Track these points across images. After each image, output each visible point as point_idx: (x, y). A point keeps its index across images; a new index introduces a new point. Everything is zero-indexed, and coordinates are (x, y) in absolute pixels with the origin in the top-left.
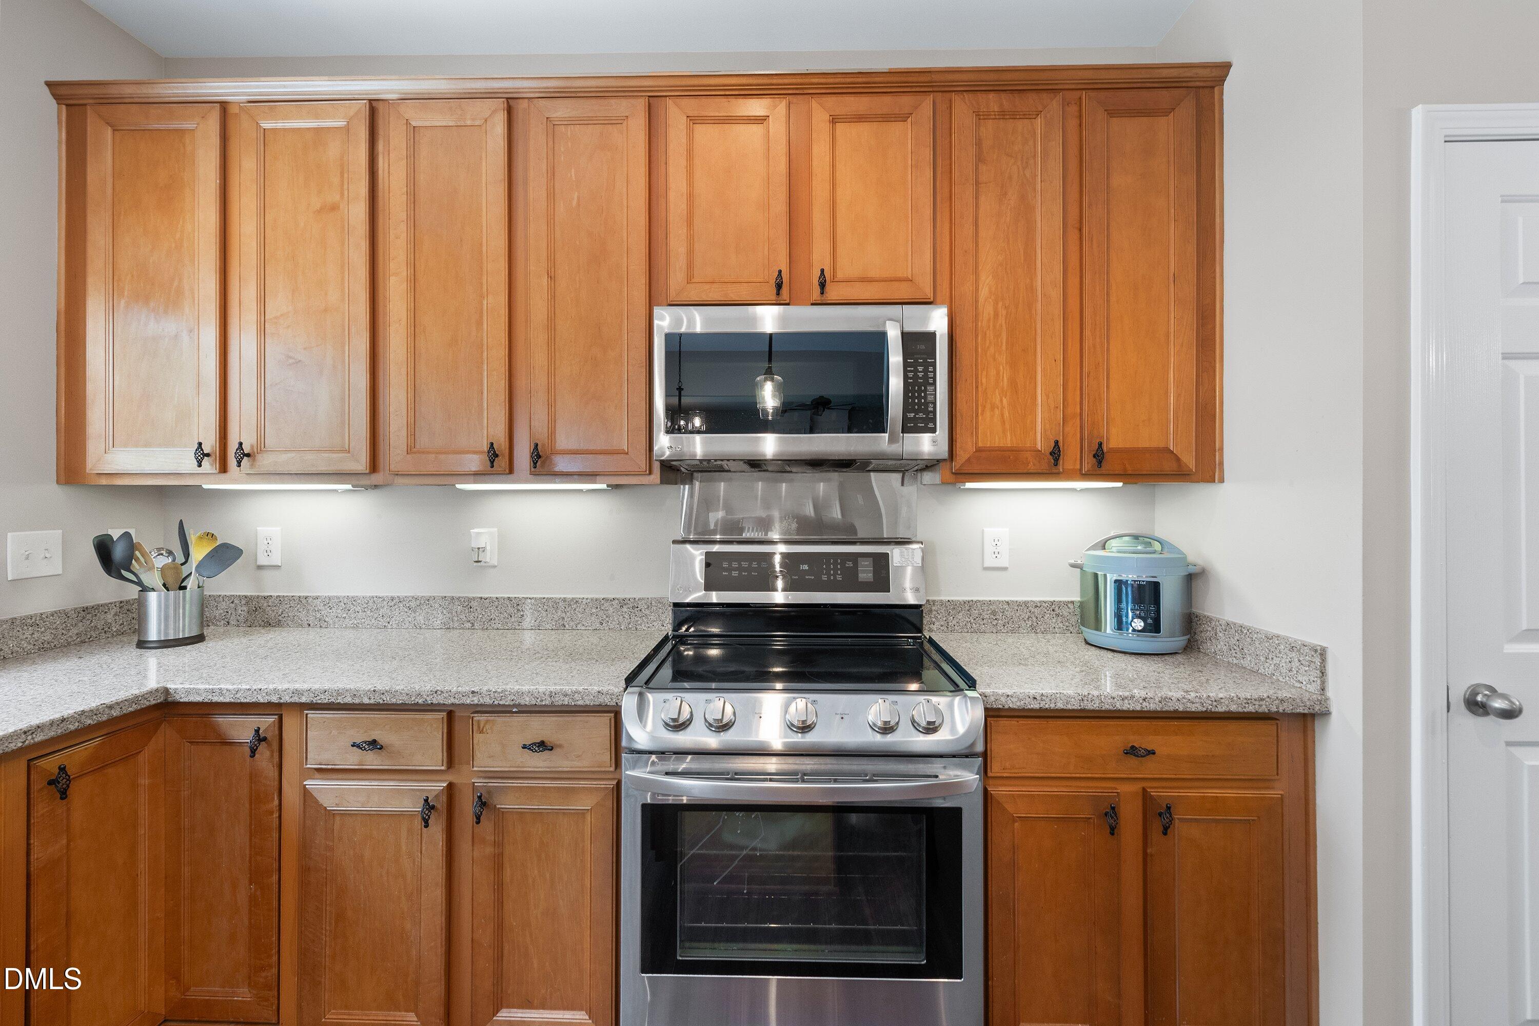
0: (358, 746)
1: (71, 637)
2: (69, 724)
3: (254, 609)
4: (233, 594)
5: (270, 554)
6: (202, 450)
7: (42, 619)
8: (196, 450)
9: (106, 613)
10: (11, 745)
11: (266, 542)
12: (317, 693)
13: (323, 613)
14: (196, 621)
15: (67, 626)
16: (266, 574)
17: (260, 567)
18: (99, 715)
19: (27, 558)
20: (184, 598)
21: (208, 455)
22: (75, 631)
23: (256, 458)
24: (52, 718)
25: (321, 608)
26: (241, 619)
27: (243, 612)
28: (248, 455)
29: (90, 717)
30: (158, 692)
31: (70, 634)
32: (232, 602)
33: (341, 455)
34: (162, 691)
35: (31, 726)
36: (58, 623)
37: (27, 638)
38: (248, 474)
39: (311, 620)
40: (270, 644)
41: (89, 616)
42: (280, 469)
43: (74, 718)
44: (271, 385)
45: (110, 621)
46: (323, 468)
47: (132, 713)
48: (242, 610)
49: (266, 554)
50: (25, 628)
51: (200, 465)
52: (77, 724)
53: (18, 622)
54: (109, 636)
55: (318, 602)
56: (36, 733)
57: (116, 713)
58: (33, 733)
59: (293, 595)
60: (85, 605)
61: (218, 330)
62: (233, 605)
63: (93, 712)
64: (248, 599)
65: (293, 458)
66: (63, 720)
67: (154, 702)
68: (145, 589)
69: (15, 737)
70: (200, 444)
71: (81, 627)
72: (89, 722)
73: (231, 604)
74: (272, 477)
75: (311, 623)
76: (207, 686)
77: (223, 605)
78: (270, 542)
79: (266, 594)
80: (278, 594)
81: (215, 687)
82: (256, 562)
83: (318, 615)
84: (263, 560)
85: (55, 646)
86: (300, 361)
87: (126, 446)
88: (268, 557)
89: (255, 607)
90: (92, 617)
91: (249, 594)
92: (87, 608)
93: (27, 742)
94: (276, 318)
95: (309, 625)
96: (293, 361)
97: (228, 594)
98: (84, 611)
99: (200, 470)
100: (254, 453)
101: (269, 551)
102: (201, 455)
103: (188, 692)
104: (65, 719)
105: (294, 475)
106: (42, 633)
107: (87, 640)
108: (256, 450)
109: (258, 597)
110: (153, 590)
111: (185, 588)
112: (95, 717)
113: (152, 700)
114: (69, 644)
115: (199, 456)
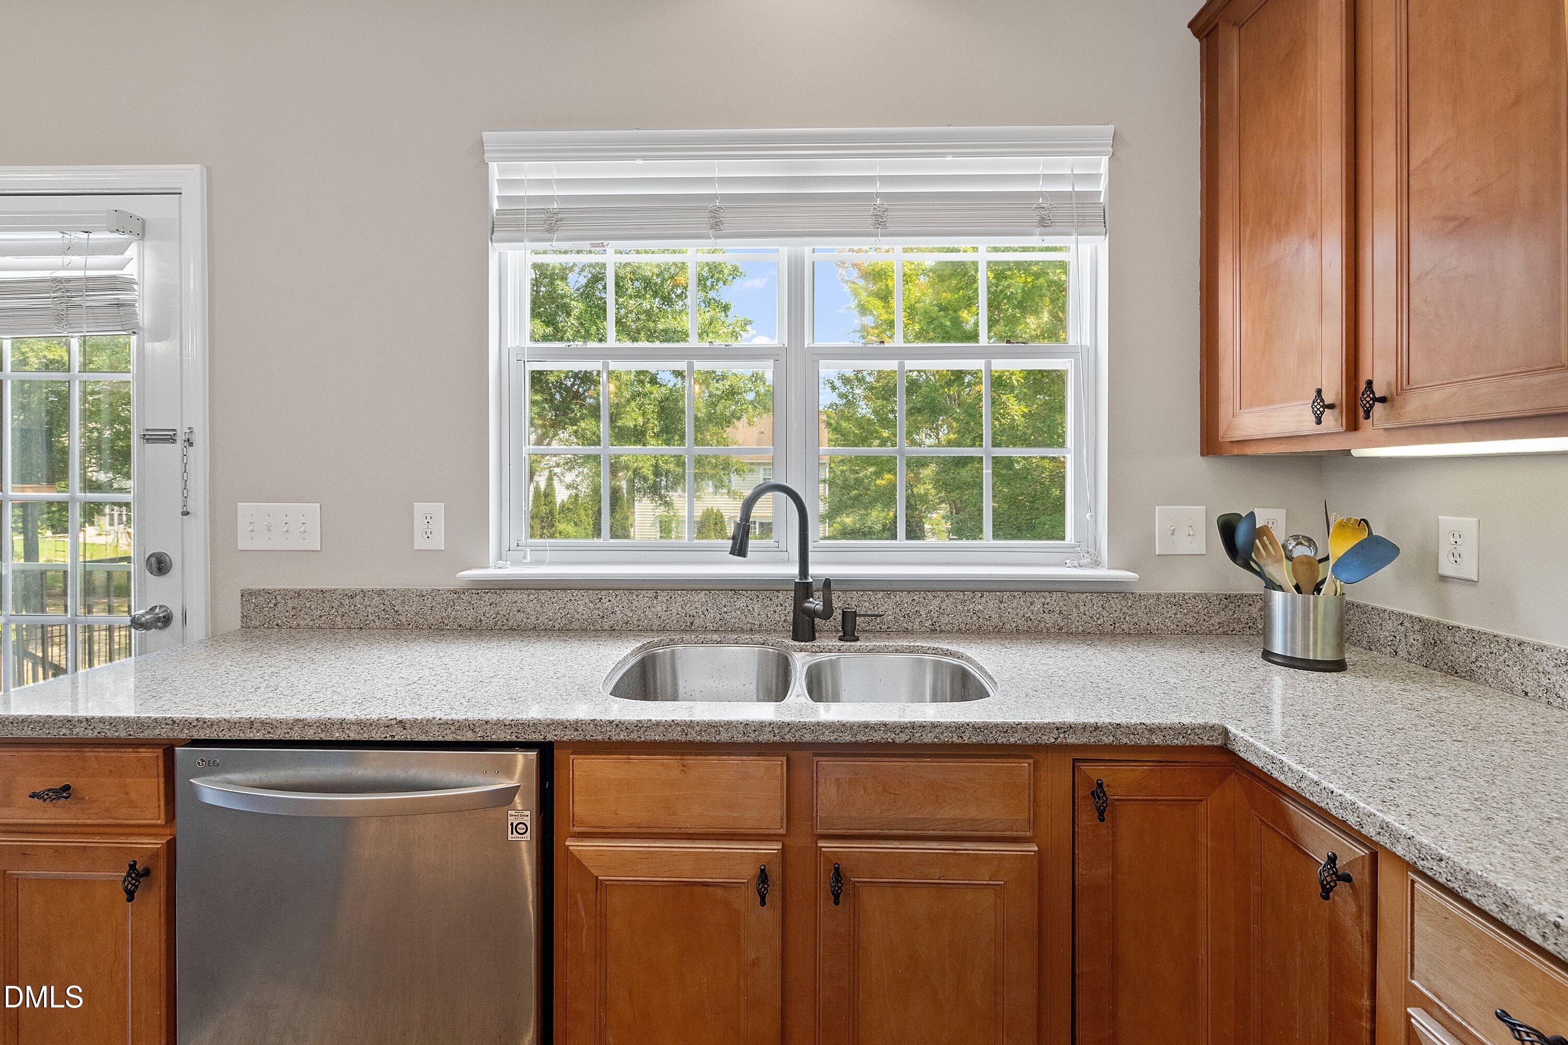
0: (1513, 1027)
1: (1213, 625)
2: (1103, 735)
3: (1433, 642)
4: (1402, 611)
5: (1458, 559)
6: (1322, 401)
7: (1184, 600)
8: (1314, 402)
9: (1250, 605)
10: (1044, 737)
11: (1452, 540)
12: (1423, 851)
13: (1554, 679)
14: (1331, 641)
15: (1209, 613)
16: (1455, 591)
17: (1443, 579)
18: (1138, 737)
19: (1173, 534)
20: (1316, 606)
21: (1331, 406)
22: (1216, 620)
23: (1395, 403)
24: (1086, 721)
25: (1550, 669)
26: (1413, 650)
27: (1415, 642)
28: (1383, 400)
29: (1127, 736)
30: (1214, 731)
31: (1212, 622)
32: (1401, 624)
33: (1552, 377)
34: (1220, 731)
35: (1064, 723)
36: (1200, 607)
37: (1170, 617)
38: (1386, 429)
39: (1530, 686)
40: (1429, 708)
41: (1232, 606)
42: (1432, 419)
43: (1109, 729)
44: (1419, 278)
45: (1255, 616)
46: (1510, 408)
47: (1177, 746)
48: (1415, 639)
49: (1452, 559)
50: (1169, 606)
51: (1319, 422)
52: (1111, 738)
53: (1162, 599)
54: (1254, 633)
55: (1543, 656)
56: (1068, 733)
57: (1157, 740)
58: (1065, 732)
59: (1496, 632)
60: (1228, 593)
61: (1344, 220)
62: (1403, 629)
63: (1131, 729)
64: (1424, 625)
65: (1454, 394)
66: (1096, 728)
67: (1208, 743)
68: (1272, 585)
69: (1048, 730)
70: (1319, 392)
71: (1223, 616)
72: (1125, 740)
73: (1400, 627)
74: (1423, 432)
75: (1528, 690)
76: (1267, 749)
77: (1390, 625)
78: (1459, 540)
79: (1455, 623)
80: (1470, 627)
81: (1276, 754)
82: (1437, 570)
83: (1544, 681)
84: (1447, 568)
85: (1197, 631)
86: (1467, 219)
87: (1251, 406)
88: (1455, 564)
89: (1433, 639)
90: (1235, 607)
91: (1425, 616)
92: (1229, 596)
93: (1059, 740)
94: (1426, 161)
95: (1526, 694)
96: (1456, 223)
97: (1397, 609)
98: (1226, 599)
99: (1322, 429)
100: (1392, 395)
101: (1456, 555)
102: (1321, 406)
103: (1248, 745)
104: (1098, 728)
105: (1459, 427)
106: (1185, 614)
107: (1230, 632)
108: (1394, 390)
109: (1438, 623)
110: (1281, 588)
111: (1319, 591)
112: (1132, 736)
113: (1205, 739)
114: (1211, 632)
115: (1318, 409)
